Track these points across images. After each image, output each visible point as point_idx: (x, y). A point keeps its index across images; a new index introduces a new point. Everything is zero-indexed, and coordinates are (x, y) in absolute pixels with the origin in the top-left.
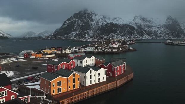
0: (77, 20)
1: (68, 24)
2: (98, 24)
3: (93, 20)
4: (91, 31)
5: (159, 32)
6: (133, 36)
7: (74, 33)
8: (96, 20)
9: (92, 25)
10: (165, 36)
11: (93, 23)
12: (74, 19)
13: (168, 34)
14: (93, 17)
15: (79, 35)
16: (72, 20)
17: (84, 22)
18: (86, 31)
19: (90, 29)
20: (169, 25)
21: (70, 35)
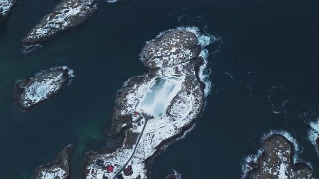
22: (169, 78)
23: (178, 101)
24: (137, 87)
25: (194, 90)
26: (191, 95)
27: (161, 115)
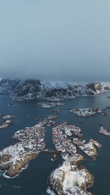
0: (31, 85)
1: (25, 88)
2: (44, 88)
3: (40, 85)
4: (40, 93)
5: (82, 92)
6: (65, 96)
7: (30, 94)
8: (42, 84)
9: (40, 88)
10: (85, 94)
11: (41, 86)
12: (29, 85)
13: (87, 93)
14: (41, 82)
15: (34, 96)
16: (28, 86)
17: (35, 86)
18: (37, 93)
19: (40, 91)
20: (89, 85)
21: (27, 95)
22: (72, 188)
23: (61, 175)
24: (86, 180)
25: (56, 181)
26: (56, 178)
27: (67, 172)
